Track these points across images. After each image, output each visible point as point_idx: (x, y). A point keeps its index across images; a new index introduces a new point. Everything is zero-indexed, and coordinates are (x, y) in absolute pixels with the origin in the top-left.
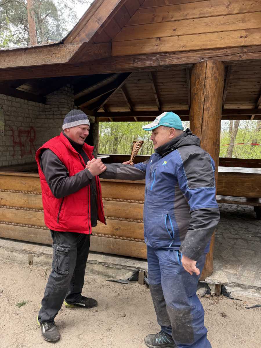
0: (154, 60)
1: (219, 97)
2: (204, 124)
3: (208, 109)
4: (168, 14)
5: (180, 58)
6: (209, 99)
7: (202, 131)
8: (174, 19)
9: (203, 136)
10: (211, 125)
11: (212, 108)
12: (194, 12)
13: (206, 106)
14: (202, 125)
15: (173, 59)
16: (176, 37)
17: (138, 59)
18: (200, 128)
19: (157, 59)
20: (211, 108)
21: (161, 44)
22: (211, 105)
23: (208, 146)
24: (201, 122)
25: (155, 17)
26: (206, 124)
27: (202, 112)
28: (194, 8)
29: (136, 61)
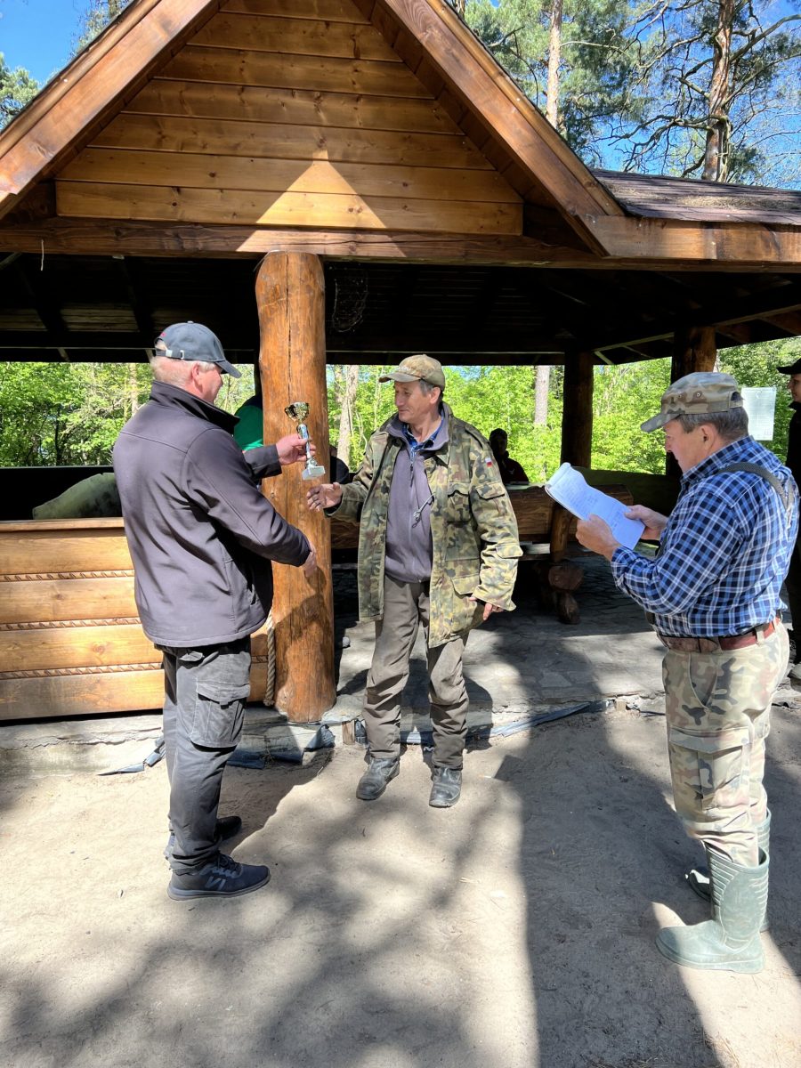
0: (167, 236)
1: (318, 327)
2: (294, 385)
3: (299, 354)
4: (194, 136)
5: (228, 238)
8: (208, 151)
11: (308, 352)
12: (251, 142)
15: (213, 238)
16: (218, 191)
17: (128, 229)
18: (287, 393)
19: (177, 236)
20: (304, 353)
21: (185, 202)
24: (287, 381)
25: (164, 137)
28: (253, 135)
29: (124, 233)
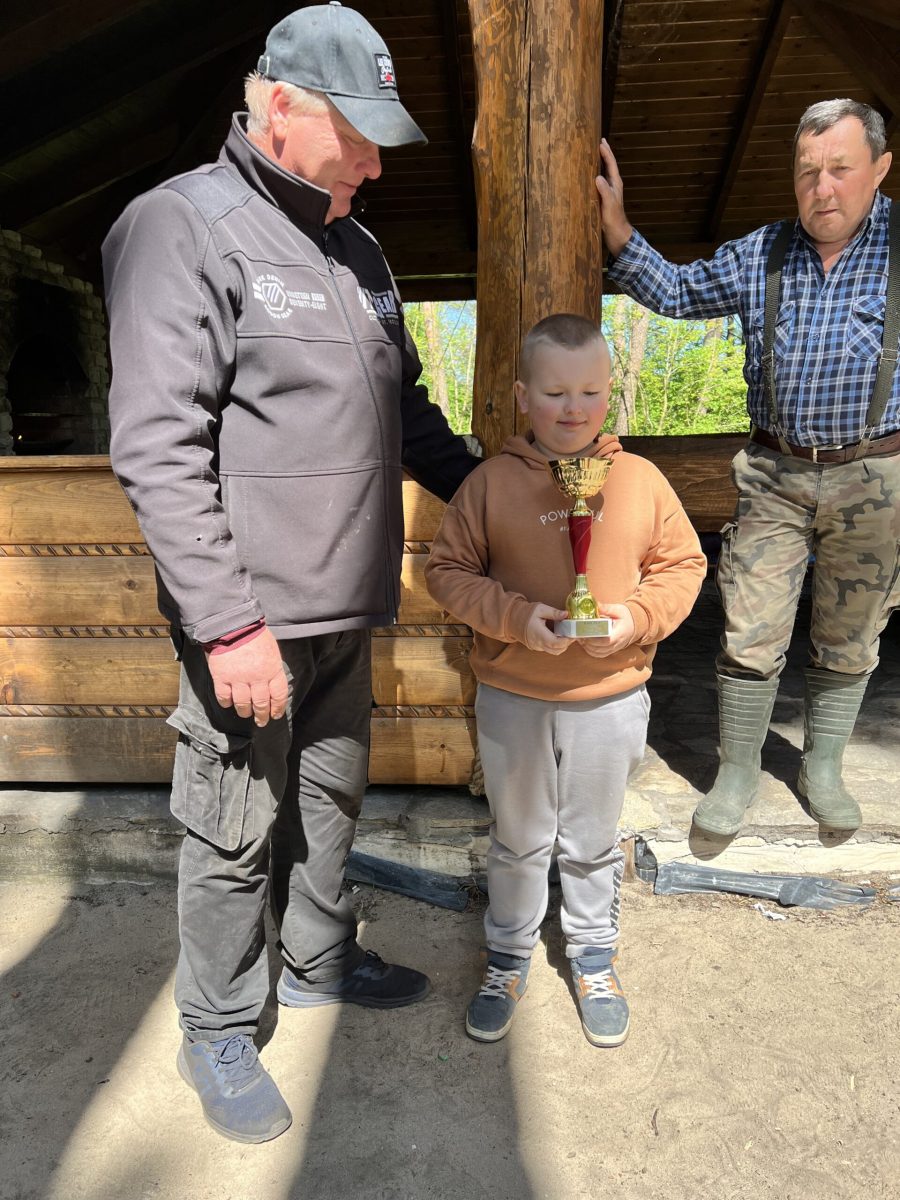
1: (588, 57)
2: (535, 177)
3: (546, 111)
6: (547, 65)
7: (530, 210)
9: (533, 231)
10: (564, 184)
11: (565, 107)
13: (539, 99)
14: (527, 183)
18: (520, 195)
20: (558, 108)
22: (559, 90)
23: (555, 276)
24: (522, 170)
26: (544, 177)
27: (525, 124)
